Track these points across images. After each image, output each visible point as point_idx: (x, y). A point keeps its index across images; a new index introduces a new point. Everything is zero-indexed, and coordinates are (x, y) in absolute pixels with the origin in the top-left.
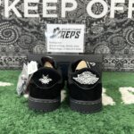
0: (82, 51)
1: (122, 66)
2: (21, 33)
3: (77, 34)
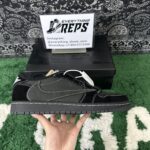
0: (91, 46)
1: (140, 47)
2: (4, 15)
3: (84, 27)
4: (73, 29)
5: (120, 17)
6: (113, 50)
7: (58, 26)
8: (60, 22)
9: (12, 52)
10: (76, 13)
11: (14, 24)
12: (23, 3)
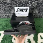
2: (4, 7)
3: (26, 10)
4: (23, 11)
5: (36, 8)
6: (34, 17)
7: (19, 10)
8: (20, 9)
9: (6, 17)
10: (24, 7)
11: (7, 9)
12: (10, 4)
